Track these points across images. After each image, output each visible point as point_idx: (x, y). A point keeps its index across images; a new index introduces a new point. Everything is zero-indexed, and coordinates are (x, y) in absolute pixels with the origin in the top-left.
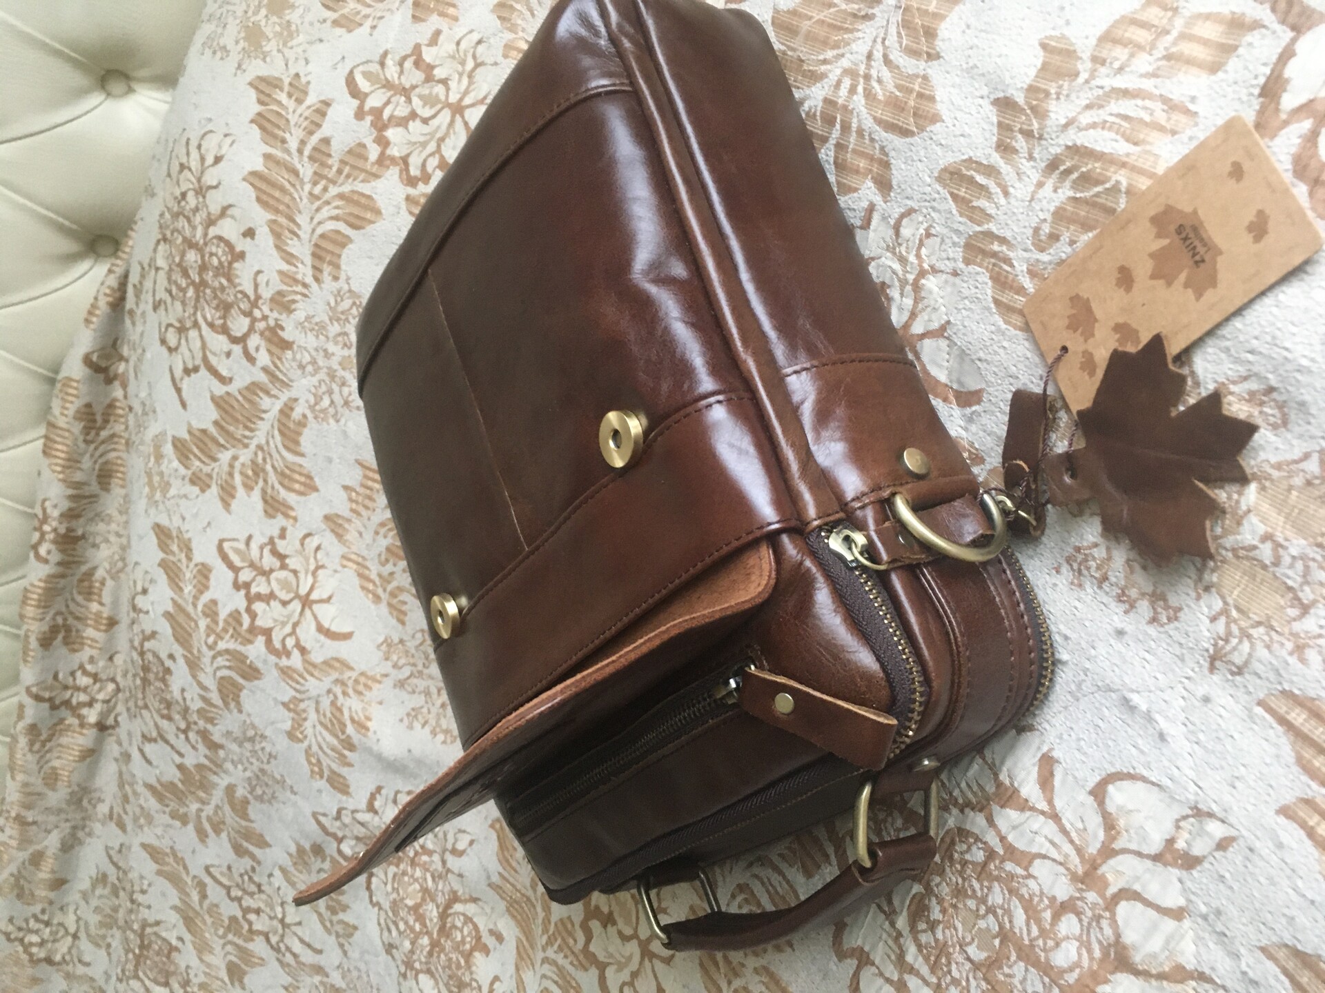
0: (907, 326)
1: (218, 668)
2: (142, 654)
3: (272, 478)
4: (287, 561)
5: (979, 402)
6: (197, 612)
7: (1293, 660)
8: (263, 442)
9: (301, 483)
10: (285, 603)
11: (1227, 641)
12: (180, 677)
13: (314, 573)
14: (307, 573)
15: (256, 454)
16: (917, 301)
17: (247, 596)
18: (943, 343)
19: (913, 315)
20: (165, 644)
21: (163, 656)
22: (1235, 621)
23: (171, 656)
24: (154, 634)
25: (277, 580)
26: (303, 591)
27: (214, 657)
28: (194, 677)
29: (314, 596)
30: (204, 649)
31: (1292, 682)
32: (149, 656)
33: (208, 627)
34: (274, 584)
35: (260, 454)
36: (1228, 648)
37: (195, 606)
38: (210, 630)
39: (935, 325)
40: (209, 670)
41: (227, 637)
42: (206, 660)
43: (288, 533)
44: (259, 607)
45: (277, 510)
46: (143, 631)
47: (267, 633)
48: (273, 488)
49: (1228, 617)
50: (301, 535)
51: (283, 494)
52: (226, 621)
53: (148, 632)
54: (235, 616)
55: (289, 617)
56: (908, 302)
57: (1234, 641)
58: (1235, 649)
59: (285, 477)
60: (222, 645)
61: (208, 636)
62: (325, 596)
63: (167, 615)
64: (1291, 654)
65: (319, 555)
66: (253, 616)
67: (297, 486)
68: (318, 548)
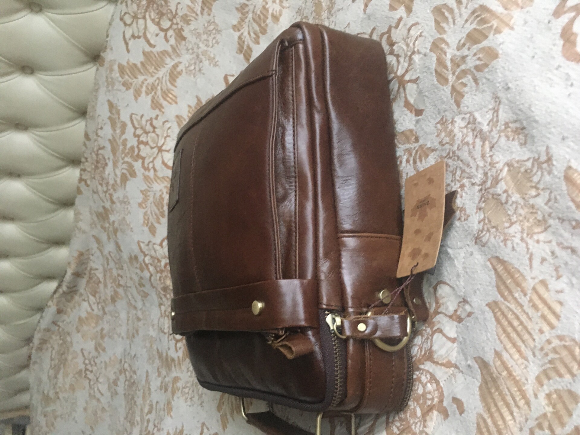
0: (403, 75)
1: (123, 169)
2: (97, 155)
3: (159, 92)
4: (156, 130)
5: (421, 115)
6: (120, 142)
7: (502, 244)
8: (161, 76)
9: (171, 99)
10: (152, 148)
11: (482, 232)
12: (109, 169)
13: (165, 138)
14: (162, 136)
15: (155, 81)
16: (410, 65)
17: (138, 140)
18: (415, 86)
19: (407, 71)
20: (107, 153)
21: (106, 157)
22: (486, 224)
23: (109, 159)
24: (103, 148)
25: (151, 137)
26: (159, 145)
27: (123, 163)
28: (114, 170)
29: (164, 148)
30: (120, 159)
31: (500, 253)
32: (100, 157)
33: (122, 150)
34: (149, 138)
35: (157, 81)
36: (482, 235)
37: (120, 139)
38: (123, 152)
39: (414, 78)
40: (120, 168)
41: (129, 156)
42: (119, 164)
43: (159, 118)
44: (142, 147)
45: (157, 107)
46: (99, 145)
47: (143, 159)
48: (158, 97)
49: (484, 222)
50: (164, 120)
51: (162, 101)
52: (129, 149)
53: (101, 146)
54: (132, 148)
55: (153, 154)
56: (406, 65)
57: (484, 233)
58: (484, 236)
59: (165, 94)
60: (126, 159)
61: (122, 154)
62: (167, 149)
63: (109, 140)
64: (502, 242)
65: (169, 131)
66: (139, 150)
67: (168, 99)
68: (169, 128)
